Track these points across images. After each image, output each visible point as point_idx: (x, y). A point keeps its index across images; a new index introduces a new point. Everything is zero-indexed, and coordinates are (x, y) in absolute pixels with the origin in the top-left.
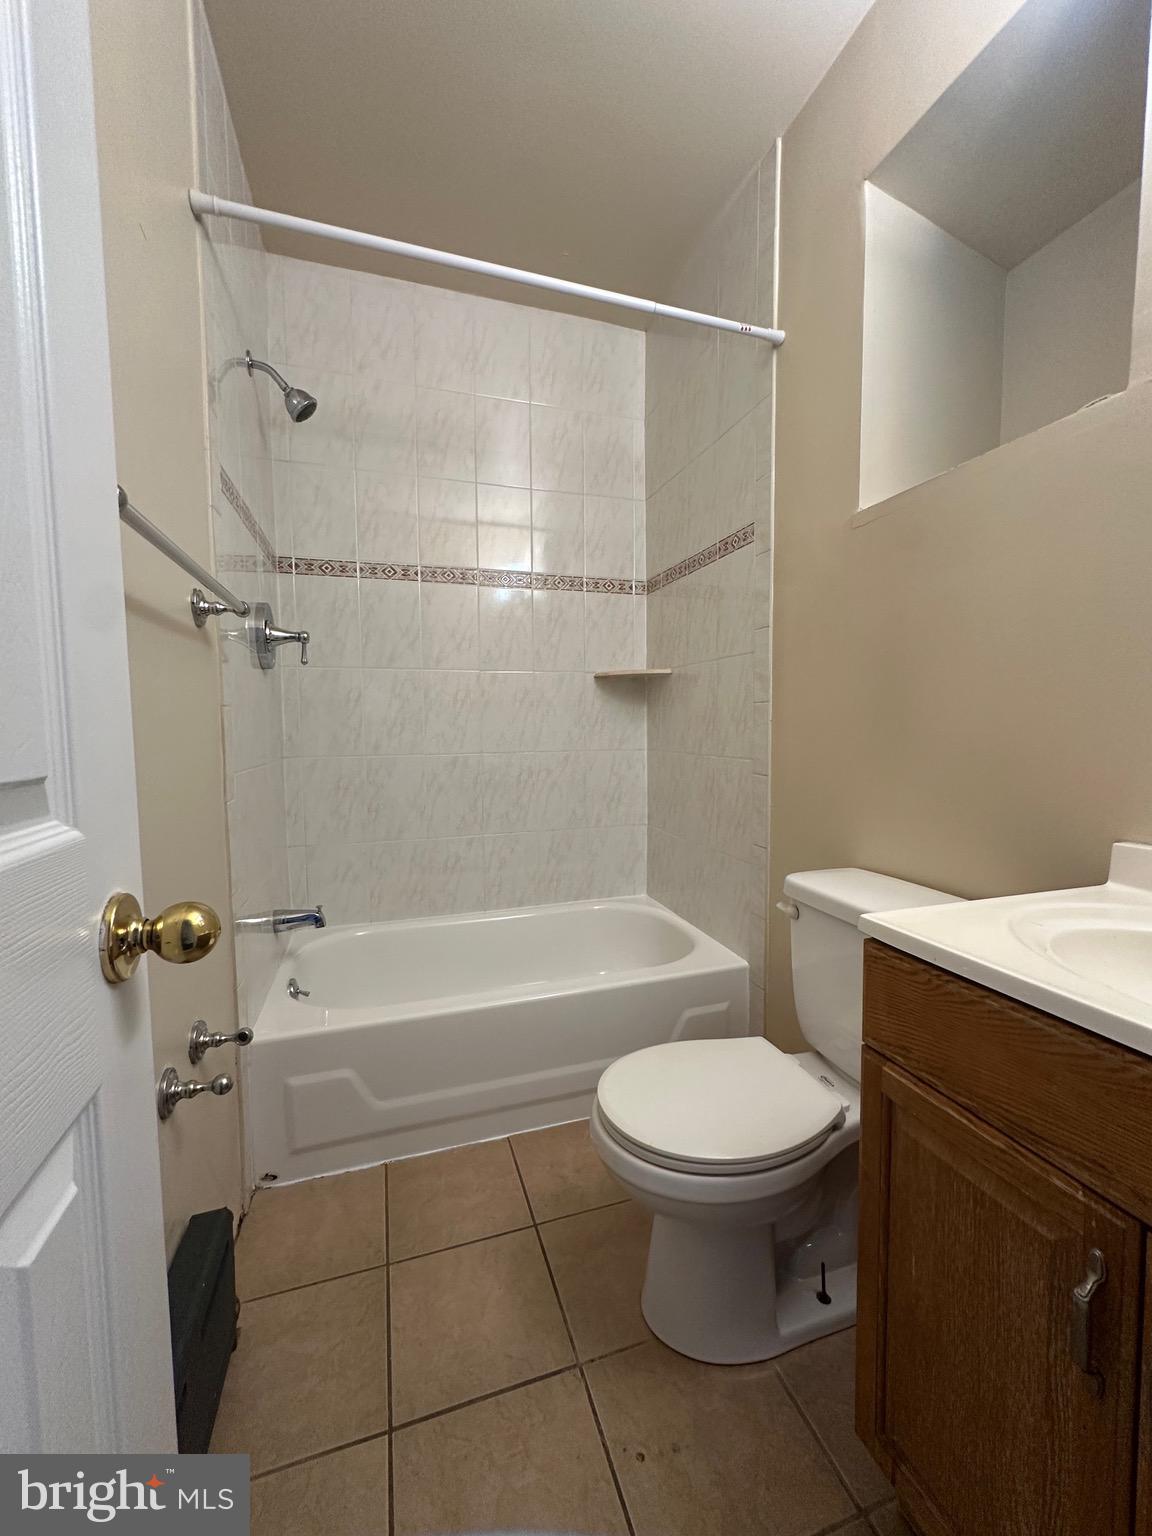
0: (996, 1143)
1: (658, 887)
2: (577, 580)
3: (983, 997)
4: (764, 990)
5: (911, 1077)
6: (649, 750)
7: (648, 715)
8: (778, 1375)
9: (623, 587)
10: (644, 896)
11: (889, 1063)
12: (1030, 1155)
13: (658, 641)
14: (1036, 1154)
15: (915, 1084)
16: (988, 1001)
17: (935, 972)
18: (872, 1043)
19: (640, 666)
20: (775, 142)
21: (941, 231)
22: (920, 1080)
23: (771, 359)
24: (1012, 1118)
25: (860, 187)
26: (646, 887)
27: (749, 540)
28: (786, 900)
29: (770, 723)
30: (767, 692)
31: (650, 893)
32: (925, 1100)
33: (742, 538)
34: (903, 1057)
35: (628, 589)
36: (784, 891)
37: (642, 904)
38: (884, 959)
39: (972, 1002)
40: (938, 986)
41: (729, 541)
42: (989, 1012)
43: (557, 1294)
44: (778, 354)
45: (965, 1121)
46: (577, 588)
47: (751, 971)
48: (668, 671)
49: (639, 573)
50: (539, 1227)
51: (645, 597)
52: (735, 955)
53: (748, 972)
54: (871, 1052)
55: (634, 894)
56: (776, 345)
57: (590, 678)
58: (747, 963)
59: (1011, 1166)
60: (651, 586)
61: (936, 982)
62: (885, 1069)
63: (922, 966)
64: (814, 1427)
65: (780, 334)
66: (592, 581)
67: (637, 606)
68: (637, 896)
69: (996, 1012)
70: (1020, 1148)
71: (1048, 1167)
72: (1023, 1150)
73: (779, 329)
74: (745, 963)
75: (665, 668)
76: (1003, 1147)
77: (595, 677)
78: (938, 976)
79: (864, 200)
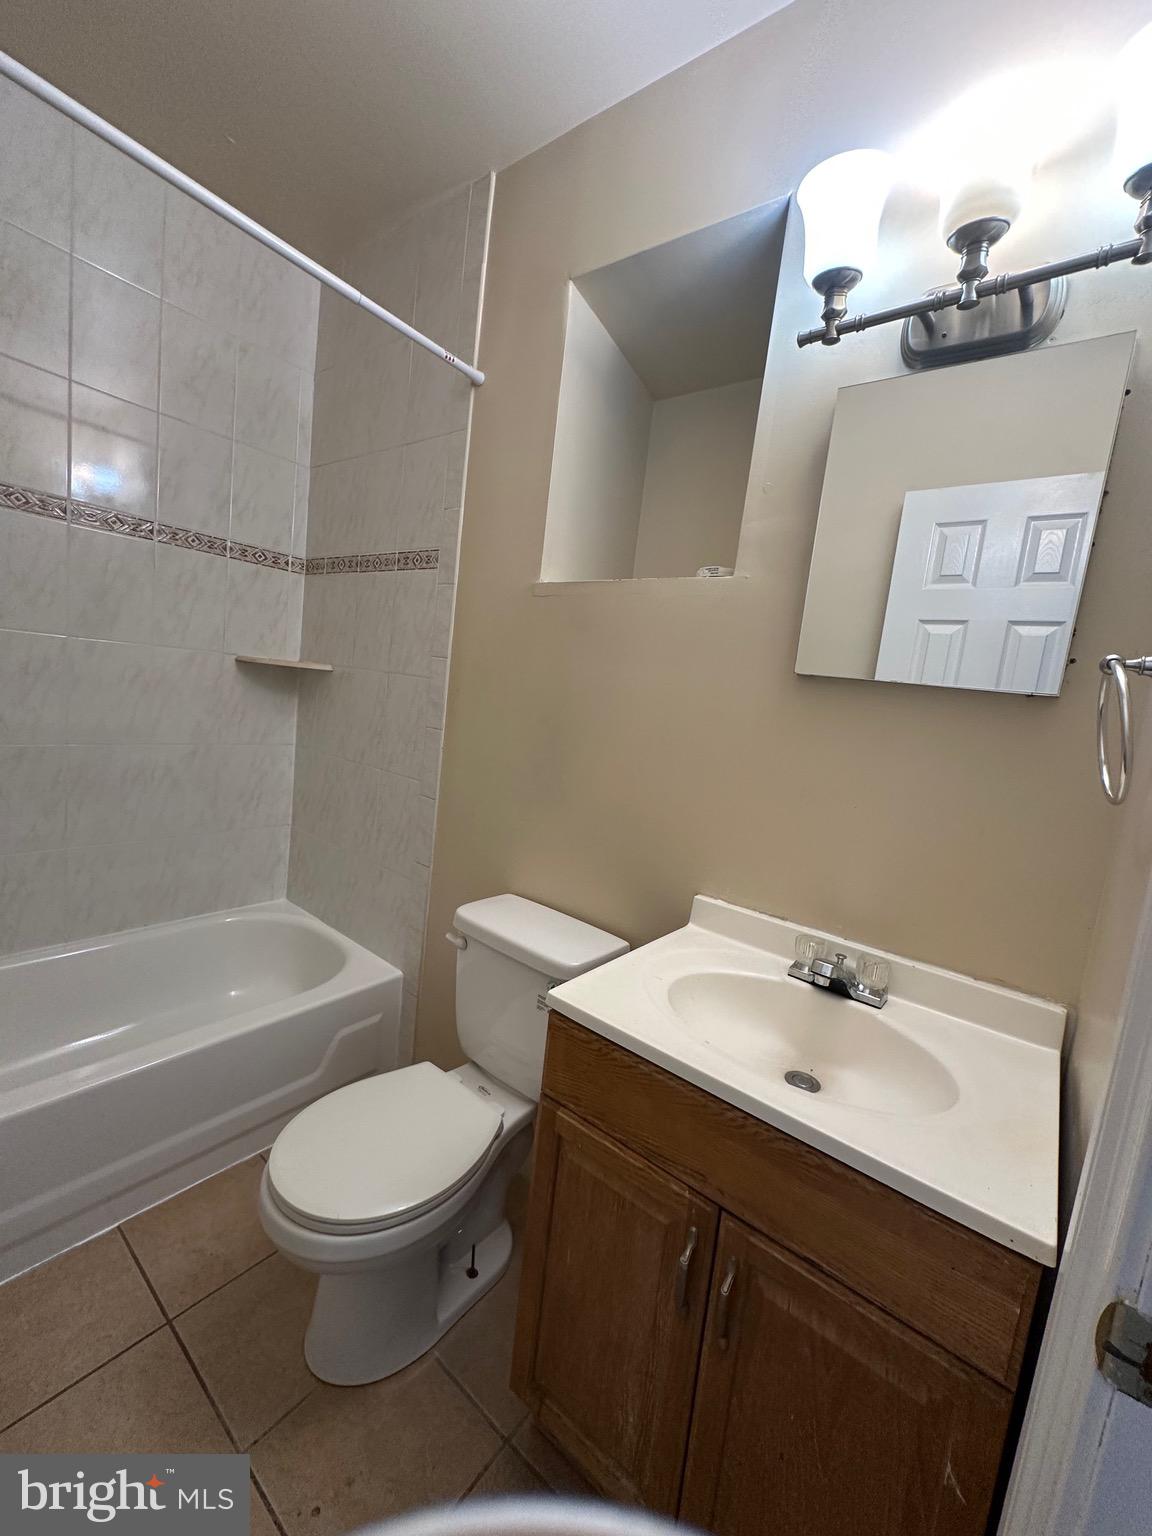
0: (637, 1164)
1: (301, 891)
2: (219, 542)
3: (638, 1063)
4: (418, 997)
5: (579, 1119)
6: (297, 746)
7: (299, 711)
8: (437, 1360)
9: (277, 561)
10: (283, 900)
11: (562, 1108)
12: (659, 1171)
13: (314, 630)
14: (663, 1170)
15: (582, 1124)
16: (641, 1066)
17: (605, 1042)
18: (548, 1091)
19: (292, 657)
20: (489, 174)
21: (617, 348)
22: (585, 1120)
23: (469, 394)
24: (650, 1147)
25: (566, 285)
26: (285, 891)
27: (431, 565)
28: (455, 933)
29: (441, 750)
30: (441, 719)
31: (288, 897)
32: (589, 1137)
33: (423, 560)
34: (574, 1104)
35: (283, 565)
36: (454, 923)
37: (281, 910)
38: (565, 1029)
39: (630, 1067)
40: (606, 1054)
41: (411, 556)
42: (641, 1074)
43: (206, 1390)
44: (476, 393)
45: (616, 1150)
46: (218, 551)
47: (404, 979)
48: (328, 668)
49: (300, 550)
50: (174, 1323)
51: (303, 577)
52: (389, 965)
53: (402, 981)
54: (548, 1100)
55: (272, 899)
56: (474, 384)
57: (230, 662)
58: (400, 973)
59: (646, 1179)
60: (312, 567)
61: (605, 1050)
62: (559, 1113)
63: (594, 1037)
64: (468, 1391)
65: (480, 376)
66: (238, 546)
67: (294, 585)
68: (276, 901)
69: (646, 1074)
70: (653, 1166)
71: (669, 1177)
72: (655, 1168)
73: (478, 369)
74: (399, 973)
75: (325, 663)
76: (642, 1166)
77: (237, 660)
78: (607, 1045)
79: (568, 297)
